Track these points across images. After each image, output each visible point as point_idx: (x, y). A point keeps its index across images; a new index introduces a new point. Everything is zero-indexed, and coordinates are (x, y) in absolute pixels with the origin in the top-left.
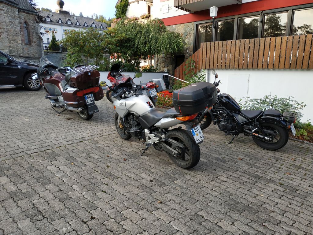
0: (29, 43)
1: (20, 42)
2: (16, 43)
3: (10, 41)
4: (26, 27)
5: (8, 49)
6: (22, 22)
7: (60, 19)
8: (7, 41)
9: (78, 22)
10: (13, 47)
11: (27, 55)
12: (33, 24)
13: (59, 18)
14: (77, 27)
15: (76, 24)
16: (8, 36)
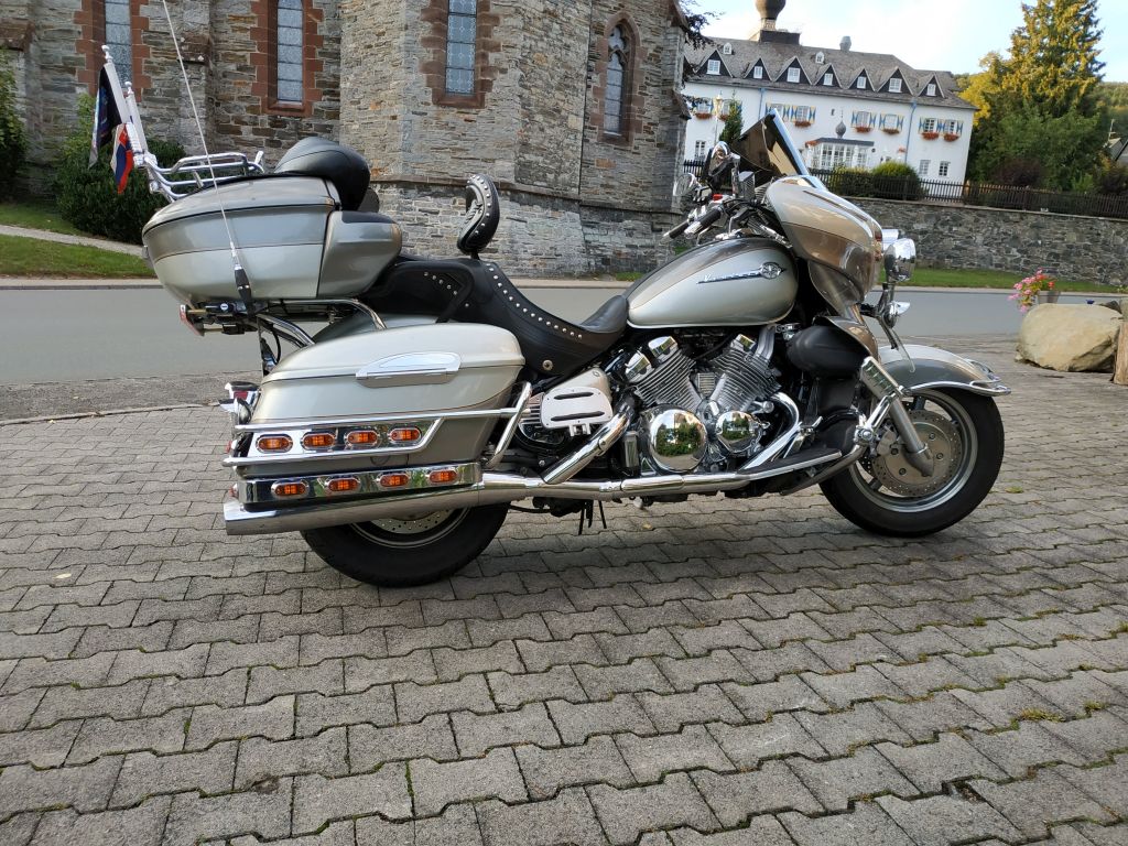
0: (622, 136)
1: (577, 123)
2: (559, 129)
3: (530, 115)
4: (618, 53)
5: (513, 156)
6: (608, 21)
7: (759, 63)
8: (516, 115)
9: (830, 70)
10: (540, 150)
11: (601, 197)
12: (655, 32)
13: (756, 61)
14: (822, 94)
15: (821, 82)
16: (524, 87)
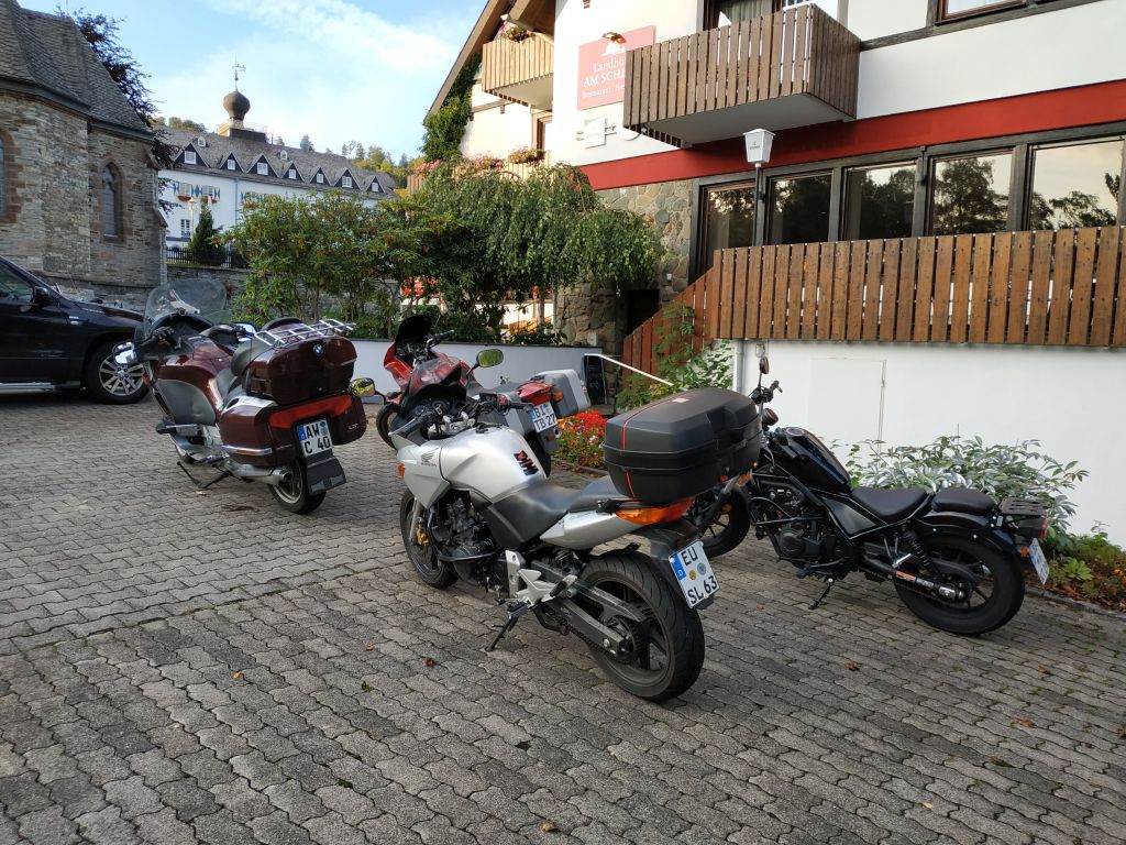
0: (120, 234)
1: (86, 231)
2: (72, 236)
3: (51, 228)
4: (109, 183)
5: (41, 254)
6: (99, 163)
7: (231, 157)
8: (41, 228)
9: (293, 167)
10: (60, 249)
11: (107, 278)
12: (136, 171)
13: (228, 154)
14: (288, 186)
15: (286, 176)
16: (46, 210)
